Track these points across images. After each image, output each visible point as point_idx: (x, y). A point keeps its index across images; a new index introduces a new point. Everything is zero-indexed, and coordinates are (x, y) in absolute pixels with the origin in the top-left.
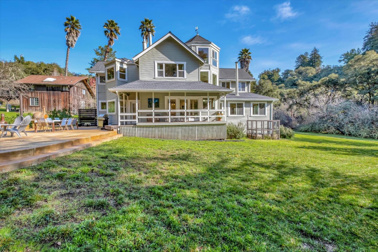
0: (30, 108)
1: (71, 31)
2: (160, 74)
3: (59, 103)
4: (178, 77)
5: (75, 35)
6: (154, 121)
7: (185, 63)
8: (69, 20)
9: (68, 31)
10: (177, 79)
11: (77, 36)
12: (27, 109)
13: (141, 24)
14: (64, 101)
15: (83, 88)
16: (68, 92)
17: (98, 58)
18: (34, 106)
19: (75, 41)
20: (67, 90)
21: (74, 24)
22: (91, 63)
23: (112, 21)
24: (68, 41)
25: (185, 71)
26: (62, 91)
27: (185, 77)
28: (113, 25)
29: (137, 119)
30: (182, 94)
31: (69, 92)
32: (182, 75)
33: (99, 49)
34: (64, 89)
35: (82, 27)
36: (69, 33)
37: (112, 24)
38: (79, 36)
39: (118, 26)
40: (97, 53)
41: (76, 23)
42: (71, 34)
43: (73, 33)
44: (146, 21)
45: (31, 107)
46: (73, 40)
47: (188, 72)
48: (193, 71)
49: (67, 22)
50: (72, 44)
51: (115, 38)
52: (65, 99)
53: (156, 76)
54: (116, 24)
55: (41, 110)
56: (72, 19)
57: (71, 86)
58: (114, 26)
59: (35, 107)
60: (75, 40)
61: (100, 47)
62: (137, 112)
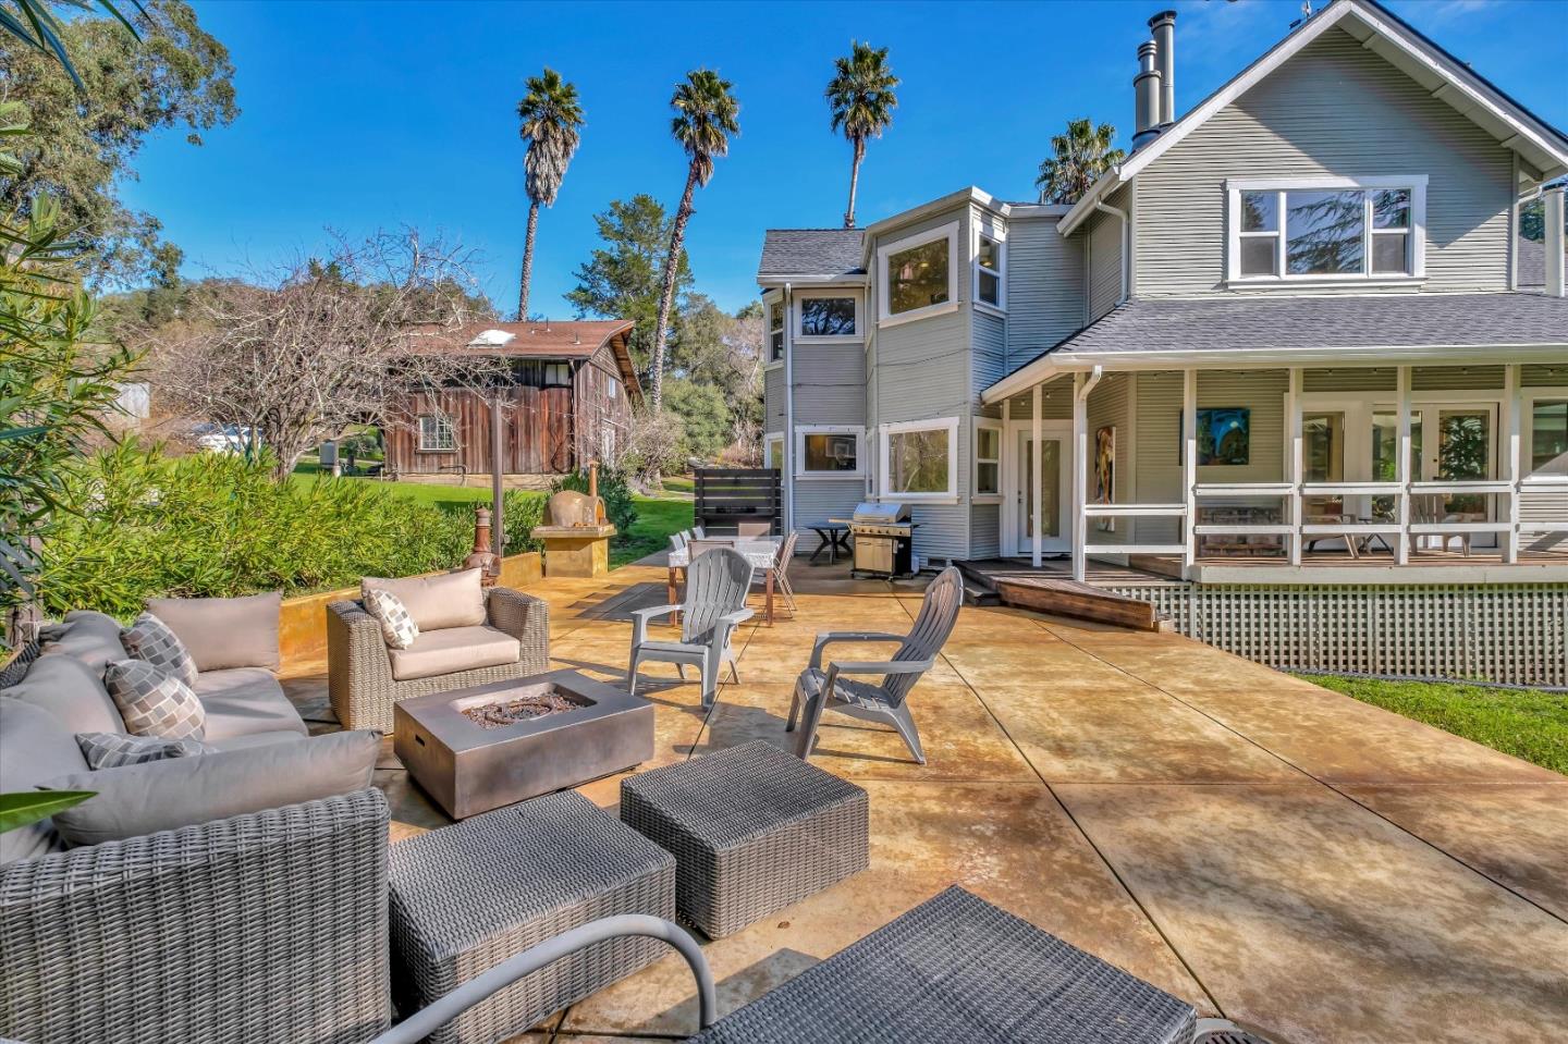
0: (419, 459)
1: (546, 133)
2: (1260, 257)
3: (528, 441)
4: (1369, 273)
5: (562, 148)
6: (1296, 555)
7: (1418, 184)
8: (537, 88)
9: (536, 135)
10: (1367, 282)
11: (566, 154)
12: (410, 465)
13: (836, 74)
14: (549, 428)
15: (609, 370)
16: (565, 391)
17: (612, 249)
18: (433, 453)
19: (559, 175)
20: (564, 379)
21: (557, 102)
22: (581, 272)
23: (709, 77)
24: (533, 176)
25: (1420, 234)
26: (544, 387)
27: (1420, 272)
28: (713, 93)
29: (1190, 539)
30: (1379, 378)
31: (571, 387)
32: (1398, 256)
33: (611, 214)
34: (550, 379)
35: (585, 113)
36: (540, 143)
37: (707, 86)
38: (572, 155)
39: (732, 91)
40: (605, 232)
41: (565, 100)
42: (545, 150)
43: (551, 142)
44: (860, 55)
45: (424, 455)
46: (552, 173)
47: (1441, 235)
48: (1468, 230)
49: (532, 97)
50: (548, 190)
51: (719, 147)
52: (554, 419)
53: (1235, 274)
54: (726, 86)
55: (461, 470)
56: (551, 82)
57: (578, 364)
58: (717, 95)
59: (439, 454)
60: (556, 168)
61: (615, 205)
62: (1190, 493)
